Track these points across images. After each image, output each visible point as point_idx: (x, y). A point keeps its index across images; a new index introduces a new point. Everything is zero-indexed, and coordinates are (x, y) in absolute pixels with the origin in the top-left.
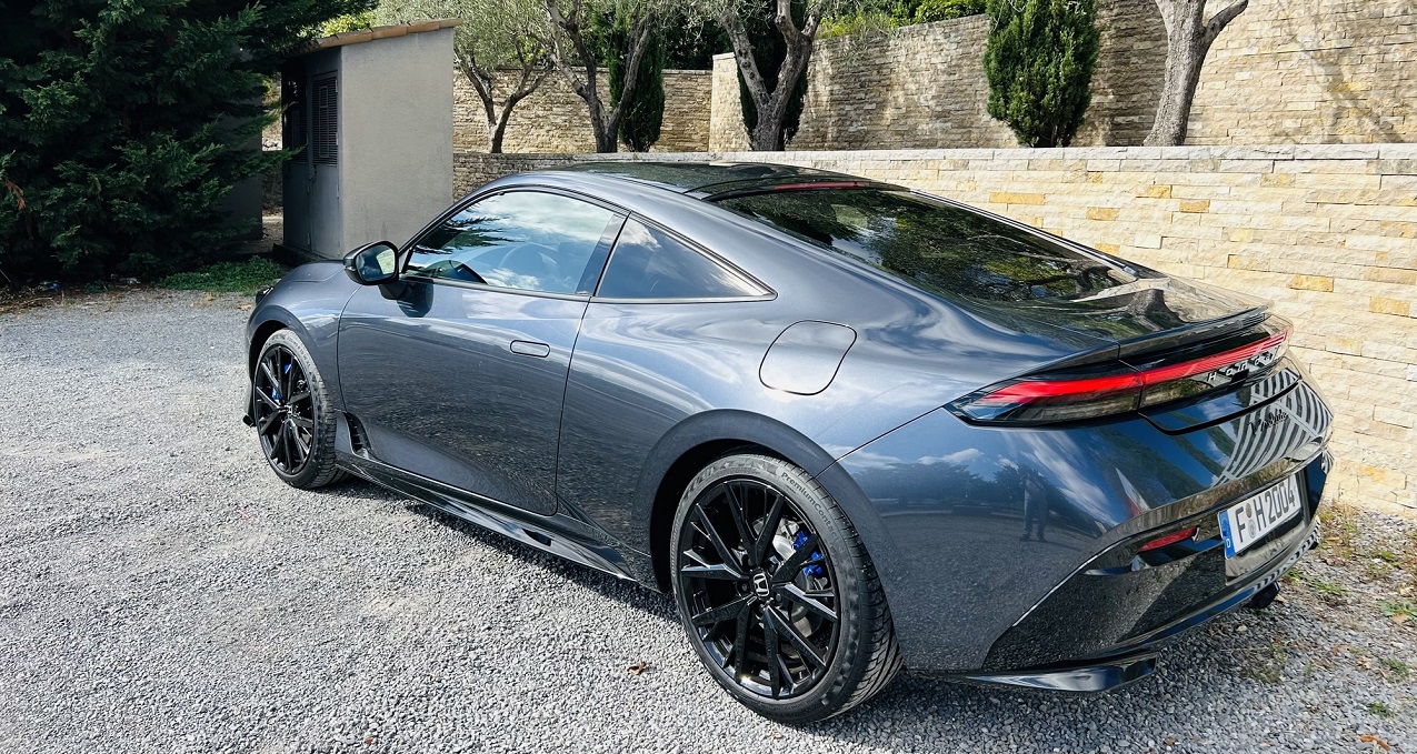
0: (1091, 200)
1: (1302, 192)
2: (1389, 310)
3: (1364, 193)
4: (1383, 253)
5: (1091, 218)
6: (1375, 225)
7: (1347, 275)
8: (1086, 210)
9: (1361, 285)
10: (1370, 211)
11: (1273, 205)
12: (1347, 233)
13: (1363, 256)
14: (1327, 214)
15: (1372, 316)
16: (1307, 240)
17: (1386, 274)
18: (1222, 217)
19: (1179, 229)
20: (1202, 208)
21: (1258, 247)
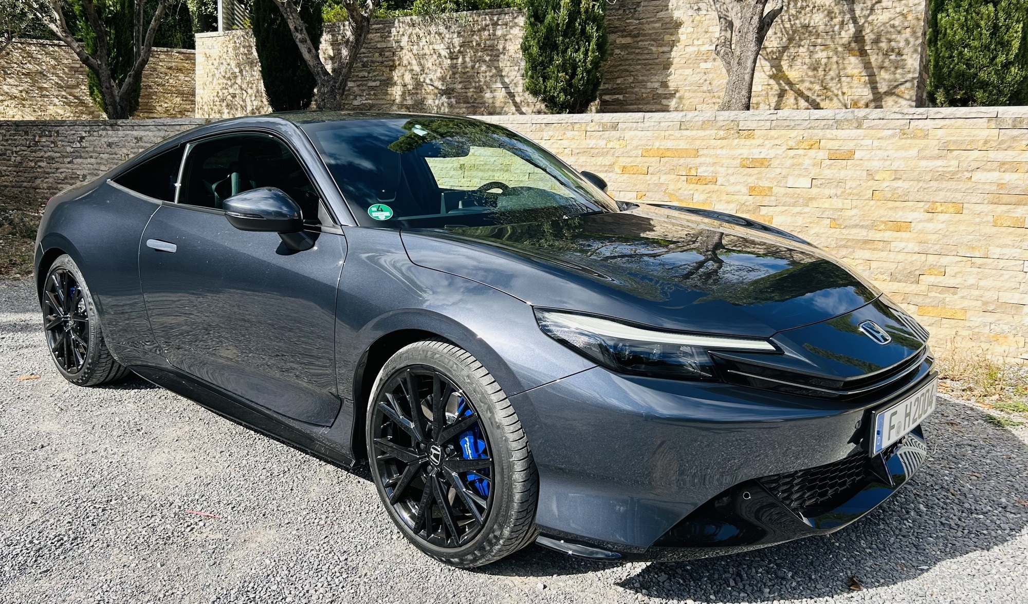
0: (745, 152)
1: (936, 142)
2: (1009, 224)
3: (986, 142)
4: (1002, 184)
5: (744, 166)
6: (995, 165)
7: (974, 201)
8: (739, 161)
9: (986, 208)
10: (992, 155)
11: (911, 152)
12: (972, 171)
13: (987, 187)
14: (956, 158)
15: (994, 229)
16: (941, 177)
17: (1006, 199)
18: (866, 163)
19: (828, 173)
20: (849, 156)
21: (899, 183)
